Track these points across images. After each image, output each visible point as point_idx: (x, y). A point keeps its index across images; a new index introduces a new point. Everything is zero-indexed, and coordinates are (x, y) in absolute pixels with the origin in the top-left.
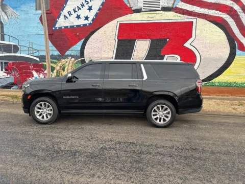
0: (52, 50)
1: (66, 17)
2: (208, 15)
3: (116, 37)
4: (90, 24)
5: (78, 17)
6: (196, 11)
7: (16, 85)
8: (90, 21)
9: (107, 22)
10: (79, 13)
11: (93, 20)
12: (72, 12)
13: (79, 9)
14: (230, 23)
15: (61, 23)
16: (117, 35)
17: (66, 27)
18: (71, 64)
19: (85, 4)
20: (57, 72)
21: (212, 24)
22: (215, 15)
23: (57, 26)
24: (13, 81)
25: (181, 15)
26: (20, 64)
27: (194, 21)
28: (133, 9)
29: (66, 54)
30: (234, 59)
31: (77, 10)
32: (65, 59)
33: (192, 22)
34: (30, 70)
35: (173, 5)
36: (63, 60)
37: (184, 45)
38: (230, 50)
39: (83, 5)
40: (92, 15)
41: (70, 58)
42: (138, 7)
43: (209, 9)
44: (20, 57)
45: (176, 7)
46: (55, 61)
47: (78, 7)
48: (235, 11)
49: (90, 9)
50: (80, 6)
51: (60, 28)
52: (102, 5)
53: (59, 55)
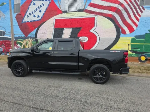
0: (21, 34)
1: (28, 16)
2: (104, 13)
3: (54, 27)
4: (40, 20)
5: (34, 16)
6: (97, 11)
7: (4, 52)
8: (40, 18)
9: (49, 19)
10: (35, 14)
11: (42, 17)
12: (31, 13)
13: (35, 11)
14: (116, 18)
15: (26, 19)
16: (54, 25)
17: (28, 22)
18: (30, 42)
19: (38, 9)
20: (23, 46)
21: (106, 18)
22: (108, 13)
23: (24, 21)
24: (3, 51)
25: (88, 14)
26: (6, 41)
27: (96, 17)
28: (62, 11)
29: (28, 36)
30: (119, 39)
31: (34, 12)
32: (27, 39)
33: (95, 17)
34: (10, 44)
35: (84, 8)
36: (27, 40)
37: (90, 31)
38: (117, 34)
39: (37, 10)
40: (41, 15)
41: (30, 38)
42: (65, 10)
43: (104, 9)
44: (6, 38)
45: (86, 9)
46: (23, 40)
47: (34, 11)
48: (120, 10)
49: (40, 11)
50: (35, 10)
51: (25, 22)
52: (46, 9)
53: (24, 37)
